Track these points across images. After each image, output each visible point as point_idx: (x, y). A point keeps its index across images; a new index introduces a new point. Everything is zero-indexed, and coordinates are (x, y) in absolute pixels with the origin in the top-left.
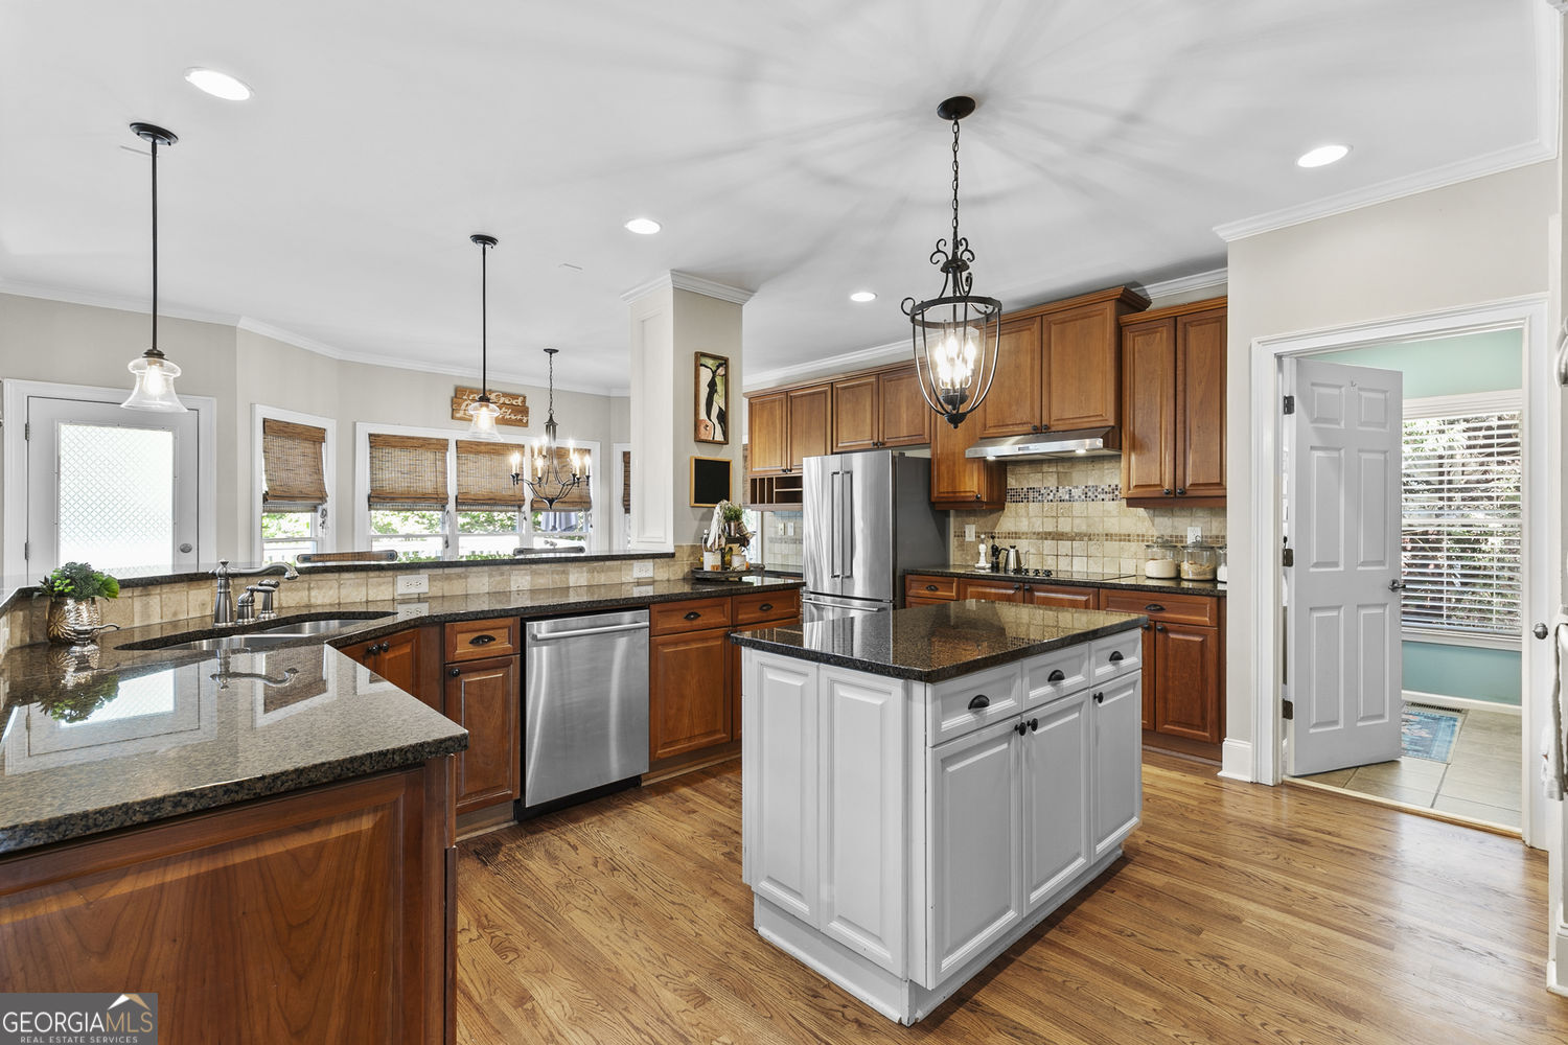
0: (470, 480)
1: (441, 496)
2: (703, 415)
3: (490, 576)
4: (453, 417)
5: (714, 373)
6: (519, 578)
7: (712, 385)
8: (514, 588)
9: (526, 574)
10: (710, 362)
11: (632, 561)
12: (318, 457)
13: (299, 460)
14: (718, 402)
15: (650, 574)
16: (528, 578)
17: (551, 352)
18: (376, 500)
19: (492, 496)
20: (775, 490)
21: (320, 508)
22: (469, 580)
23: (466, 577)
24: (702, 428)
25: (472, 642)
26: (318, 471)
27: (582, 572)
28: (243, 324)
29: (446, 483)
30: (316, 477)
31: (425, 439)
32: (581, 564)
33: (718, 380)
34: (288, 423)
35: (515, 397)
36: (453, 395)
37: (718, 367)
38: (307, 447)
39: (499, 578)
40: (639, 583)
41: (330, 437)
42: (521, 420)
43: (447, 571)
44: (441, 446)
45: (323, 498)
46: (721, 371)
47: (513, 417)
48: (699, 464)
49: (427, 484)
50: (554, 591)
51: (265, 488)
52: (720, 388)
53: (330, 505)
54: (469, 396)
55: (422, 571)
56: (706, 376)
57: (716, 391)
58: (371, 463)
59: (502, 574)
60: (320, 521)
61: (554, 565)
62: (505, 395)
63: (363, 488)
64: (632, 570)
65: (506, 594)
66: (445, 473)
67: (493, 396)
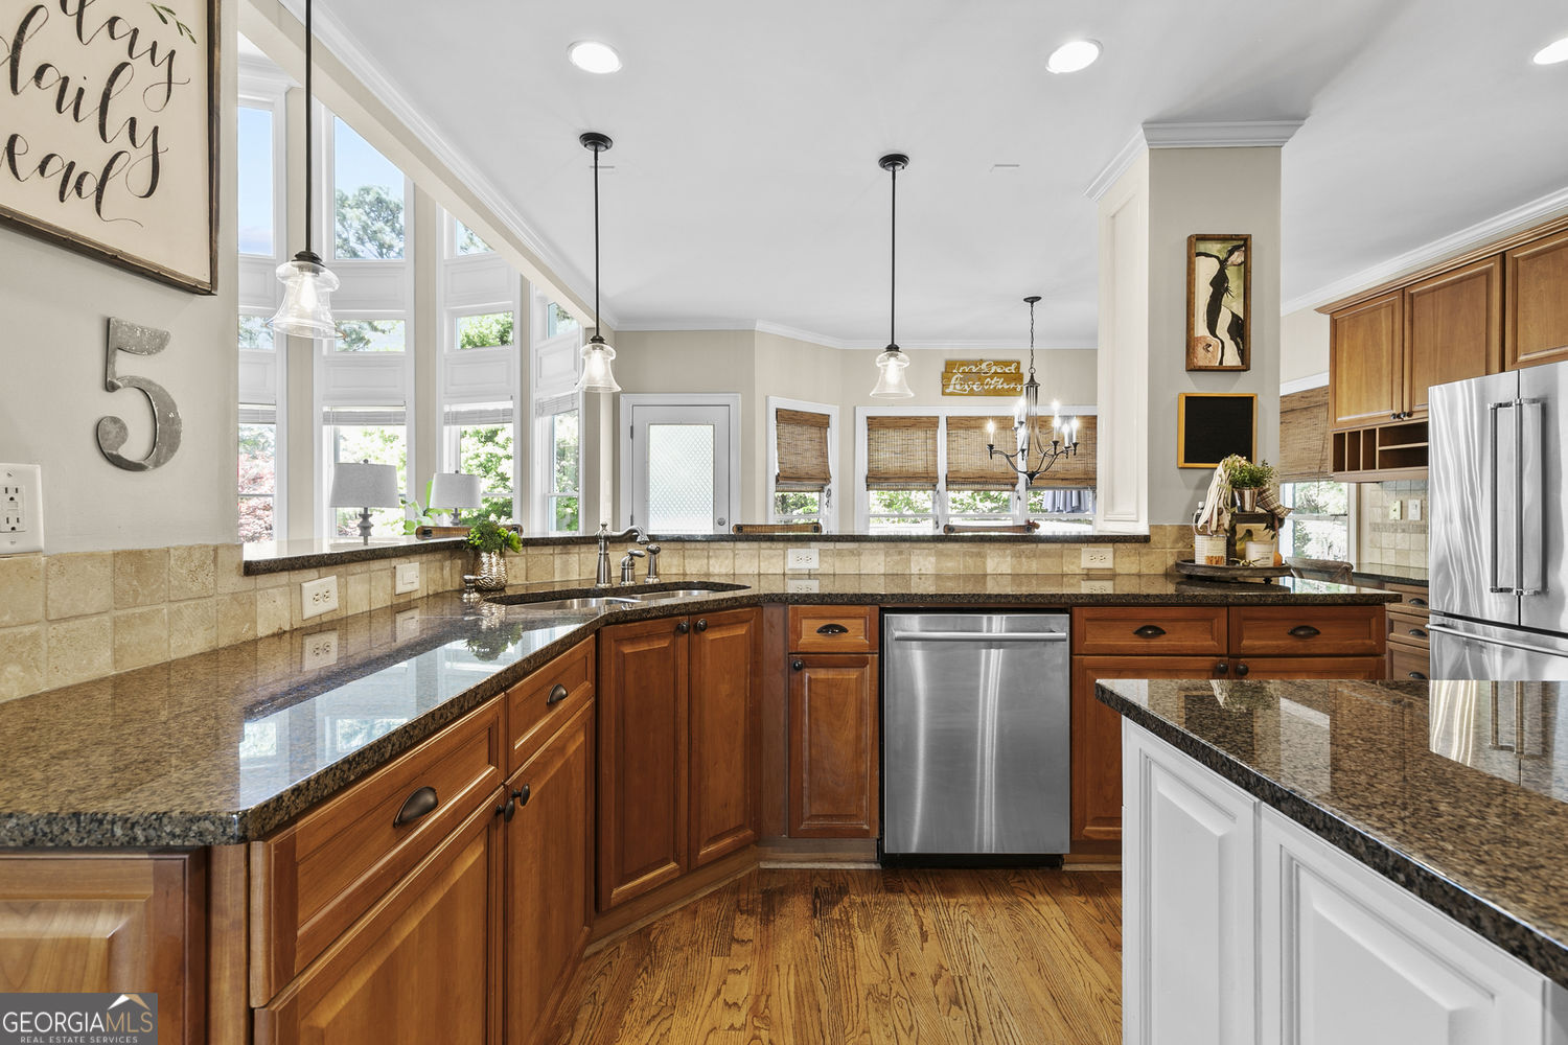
0: (961, 458)
1: (932, 475)
2: (1201, 329)
3: (887, 554)
4: (943, 393)
5: (1223, 263)
6: (921, 559)
7: (1219, 284)
8: (914, 570)
9: (930, 555)
10: (1214, 248)
11: (1078, 546)
12: (824, 441)
13: (807, 445)
14: (1232, 305)
15: (1108, 564)
16: (933, 559)
17: (1032, 300)
18: (872, 480)
19: (982, 474)
20: (1378, 449)
21: (826, 488)
22: (862, 557)
23: (859, 555)
24: (1200, 351)
25: (820, 631)
26: (824, 455)
27: (1004, 556)
28: (760, 326)
29: (936, 461)
30: (821, 460)
31: (916, 418)
32: (1004, 546)
33: (1231, 273)
34: (797, 412)
35: (1007, 363)
36: (944, 370)
37: (1231, 253)
38: (814, 432)
39: (897, 558)
40: (1089, 576)
41: (834, 422)
42: (1015, 389)
43: (839, 545)
44: (930, 423)
45: (827, 479)
46: (1237, 257)
47: (1006, 387)
48: (1193, 403)
49: (918, 464)
50: (967, 578)
51: (777, 471)
52: (1234, 283)
53: (834, 486)
54: (958, 369)
55: (813, 544)
56: (1207, 269)
57: (1227, 290)
58: (869, 445)
59: (900, 553)
60: (826, 500)
61: (965, 545)
62: (997, 363)
63: (862, 470)
64: (1079, 557)
65: (905, 577)
66: (935, 452)
67: (984, 366)
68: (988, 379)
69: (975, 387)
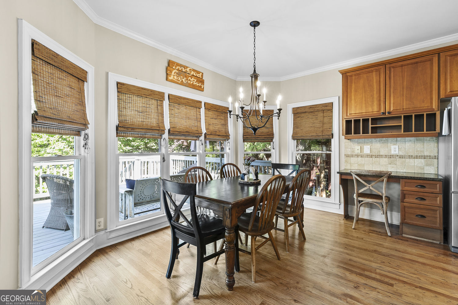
0: (176, 120)
1: (162, 129)
4: (167, 79)
12: (81, 92)
13: (67, 90)
17: (255, 24)
18: (122, 129)
19: (187, 130)
20: (370, 126)
21: (83, 133)
26: (82, 103)
29: (163, 120)
30: (80, 107)
31: (152, 91)
35: (198, 72)
36: (167, 65)
38: (73, 82)
41: (91, 77)
42: (201, 87)
44: (159, 96)
45: (85, 125)
47: (198, 84)
49: (153, 121)
51: (34, 108)
53: (90, 131)
54: (176, 67)
58: (119, 103)
60: (83, 143)
62: (194, 70)
63: (114, 121)
66: (162, 114)
67: (188, 69)
68: (190, 78)
69: (184, 80)
